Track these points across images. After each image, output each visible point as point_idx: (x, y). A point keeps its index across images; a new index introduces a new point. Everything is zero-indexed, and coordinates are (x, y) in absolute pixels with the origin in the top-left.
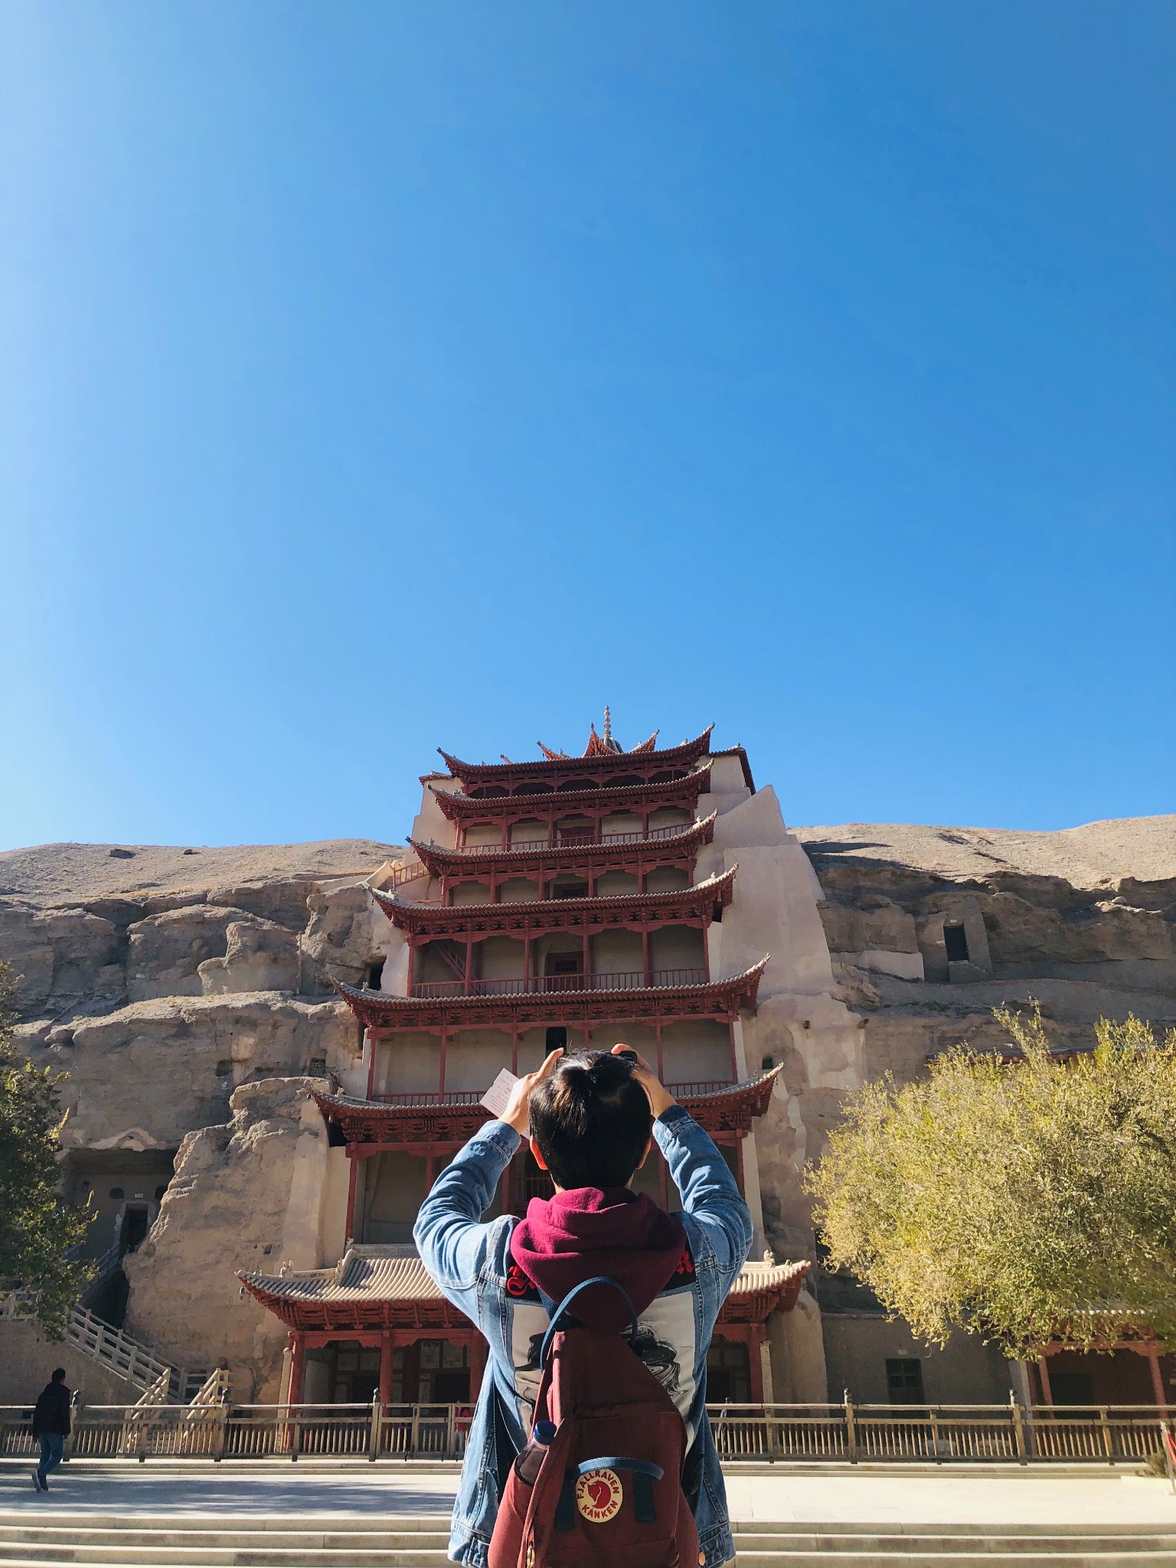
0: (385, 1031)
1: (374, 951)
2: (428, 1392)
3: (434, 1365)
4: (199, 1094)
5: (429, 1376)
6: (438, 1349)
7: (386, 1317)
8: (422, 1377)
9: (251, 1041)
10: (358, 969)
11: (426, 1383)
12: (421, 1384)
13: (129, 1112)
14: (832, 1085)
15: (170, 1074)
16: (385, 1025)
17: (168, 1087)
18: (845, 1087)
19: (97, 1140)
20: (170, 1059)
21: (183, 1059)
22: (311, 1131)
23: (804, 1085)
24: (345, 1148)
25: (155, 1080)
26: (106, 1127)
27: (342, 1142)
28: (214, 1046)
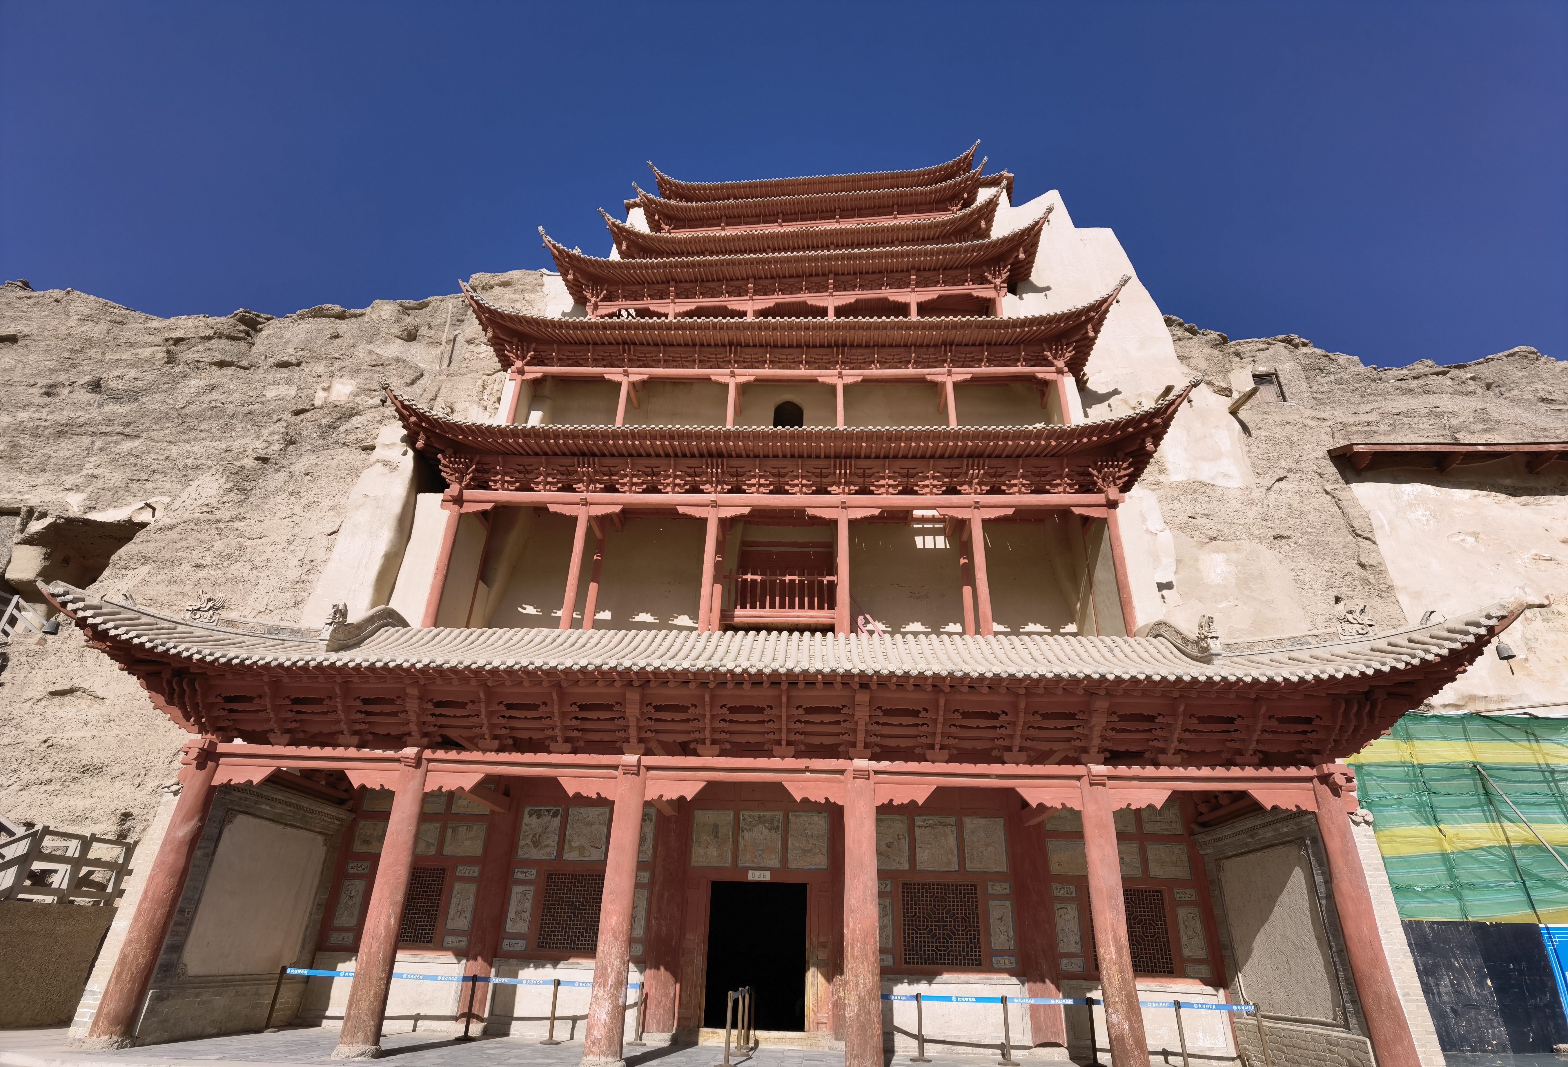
2: (528, 905)
3: (546, 852)
5: (532, 874)
6: (557, 821)
7: (413, 717)
8: (519, 875)
11: (528, 888)
12: (517, 890)
13: (158, 477)
14: (1204, 477)
15: (227, 428)
16: (538, 361)
17: (220, 445)
18: (1220, 482)
19: (101, 510)
20: (230, 409)
21: (247, 409)
22: (386, 463)
23: (1161, 478)
24: (440, 496)
25: (204, 435)
26: (120, 494)
27: (439, 486)
28: (293, 392)
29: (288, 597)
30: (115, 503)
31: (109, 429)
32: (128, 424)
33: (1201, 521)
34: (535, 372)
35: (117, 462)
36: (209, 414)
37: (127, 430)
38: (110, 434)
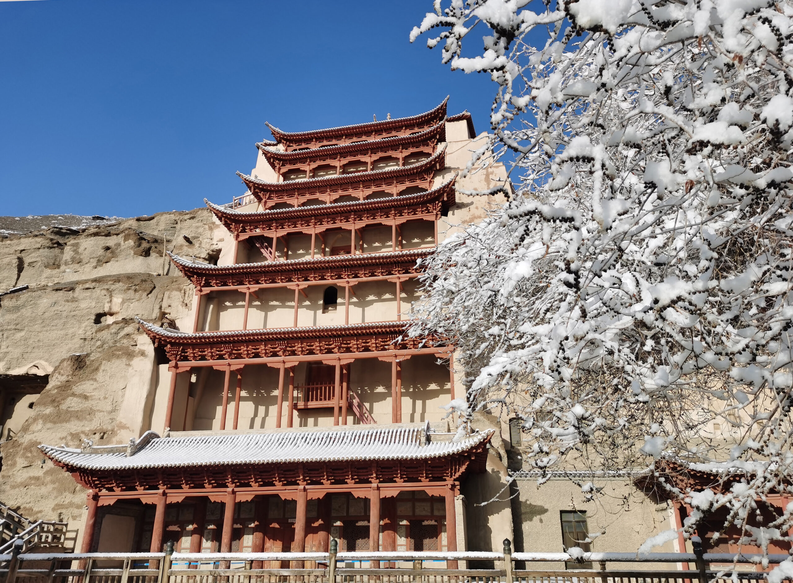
0: (207, 290)
1: (214, 247)
4: (83, 337)
7: (160, 480)
9: (120, 300)
10: (205, 259)
13: (36, 350)
15: (64, 324)
16: (207, 285)
17: (62, 332)
19: (13, 369)
20: (65, 314)
21: (73, 313)
22: (143, 354)
24: (168, 366)
25: (54, 328)
26: (20, 360)
27: (167, 361)
28: (93, 304)
30: (19, 366)
31: (9, 327)
32: (17, 324)
35: (16, 344)
36: (55, 317)
37: (18, 327)
38: (10, 330)
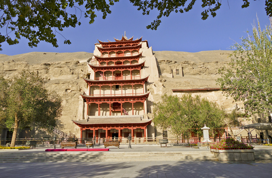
1: (89, 73)
4: (63, 94)
6: (101, 130)
7: (94, 126)
9: (71, 86)
10: (86, 75)
11: (99, 134)
14: (158, 93)
15: (58, 91)
16: (91, 84)
18: (160, 94)
21: (60, 89)
22: (81, 100)
23: (154, 94)
24: (86, 103)
27: (86, 101)
29: (76, 113)
33: (157, 98)
34: (91, 85)
36: (56, 90)
